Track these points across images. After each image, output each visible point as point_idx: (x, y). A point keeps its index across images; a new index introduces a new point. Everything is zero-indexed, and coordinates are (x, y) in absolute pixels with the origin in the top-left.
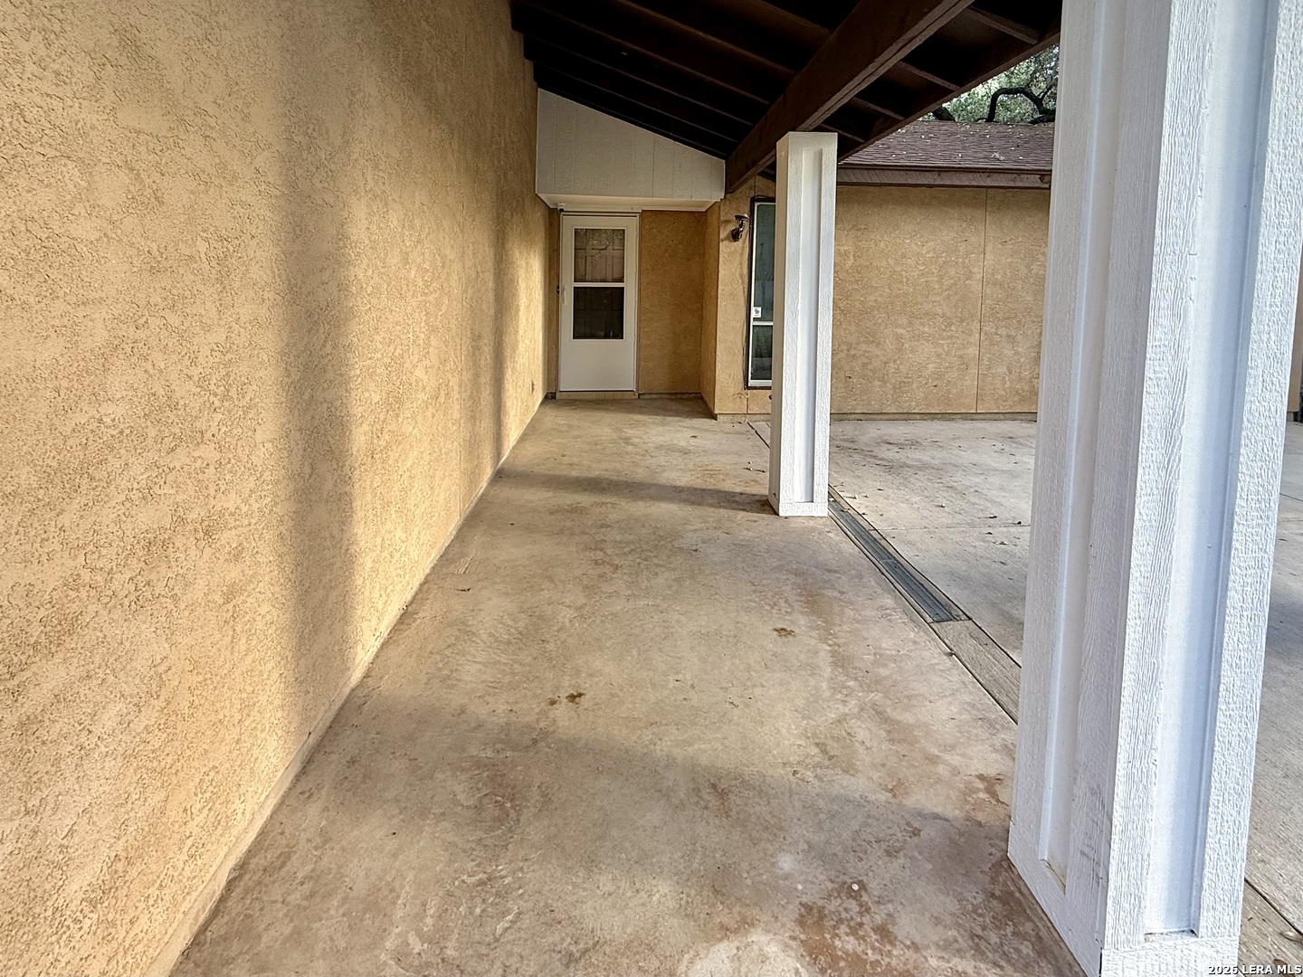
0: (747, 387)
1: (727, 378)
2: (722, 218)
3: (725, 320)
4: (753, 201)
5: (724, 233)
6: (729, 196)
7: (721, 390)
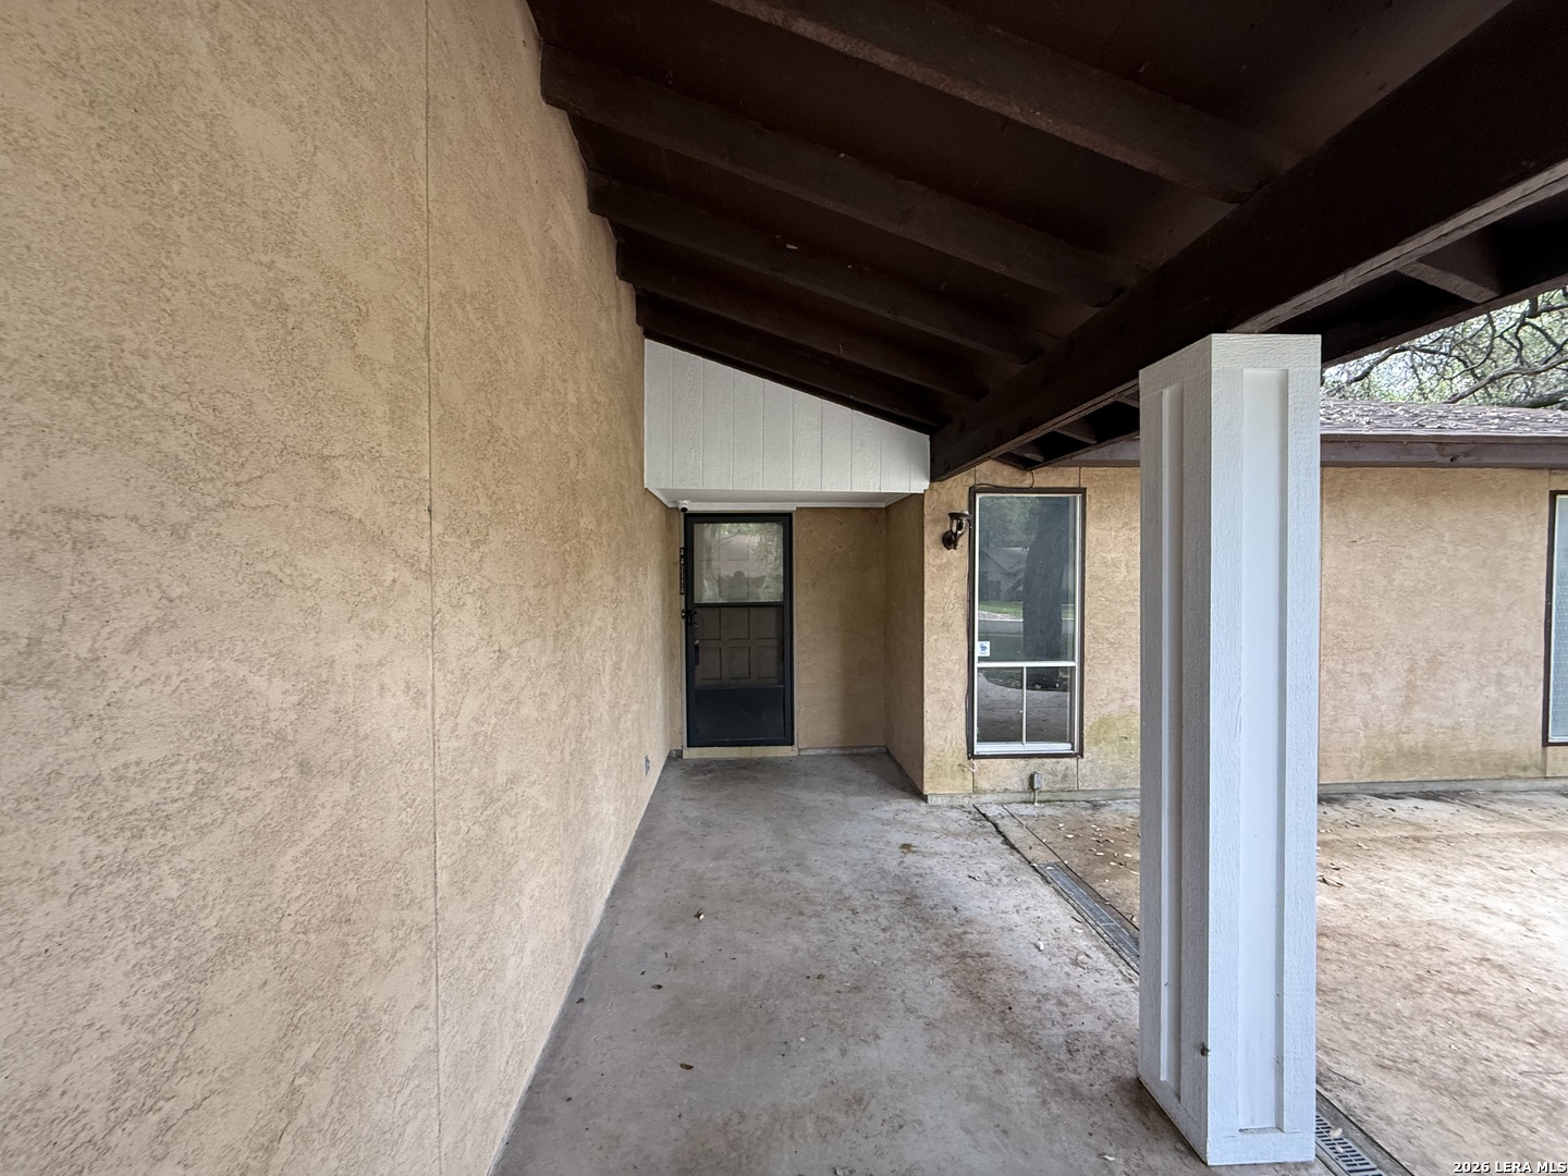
0: (971, 755)
1: (941, 742)
2: (927, 518)
3: (936, 661)
4: (973, 492)
5: (932, 536)
6: (936, 485)
7: (933, 761)
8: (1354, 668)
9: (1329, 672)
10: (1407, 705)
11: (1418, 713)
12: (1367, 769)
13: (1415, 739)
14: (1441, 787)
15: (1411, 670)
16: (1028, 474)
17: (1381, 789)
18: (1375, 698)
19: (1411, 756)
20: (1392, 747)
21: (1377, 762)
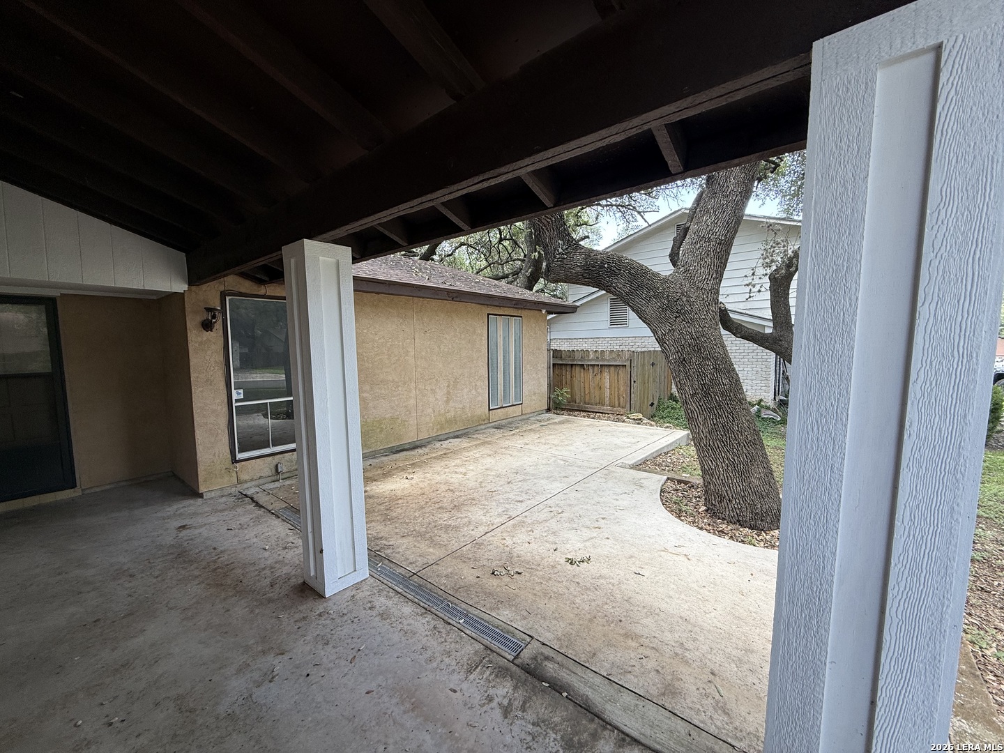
0: (234, 460)
1: (211, 457)
2: (188, 309)
3: (202, 405)
4: (223, 295)
5: (192, 323)
6: (194, 288)
7: (205, 470)
8: (428, 387)
9: (419, 390)
10: (447, 401)
11: (451, 404)
12: (435, 430)
13: (450, 415)
14: (460, 433)
15: (448, 386)
16: (263, 287)
17: (441, 438)
18: (437, 399)
19: (449, 422)
20: (443, 419)
21: (439, 427)
